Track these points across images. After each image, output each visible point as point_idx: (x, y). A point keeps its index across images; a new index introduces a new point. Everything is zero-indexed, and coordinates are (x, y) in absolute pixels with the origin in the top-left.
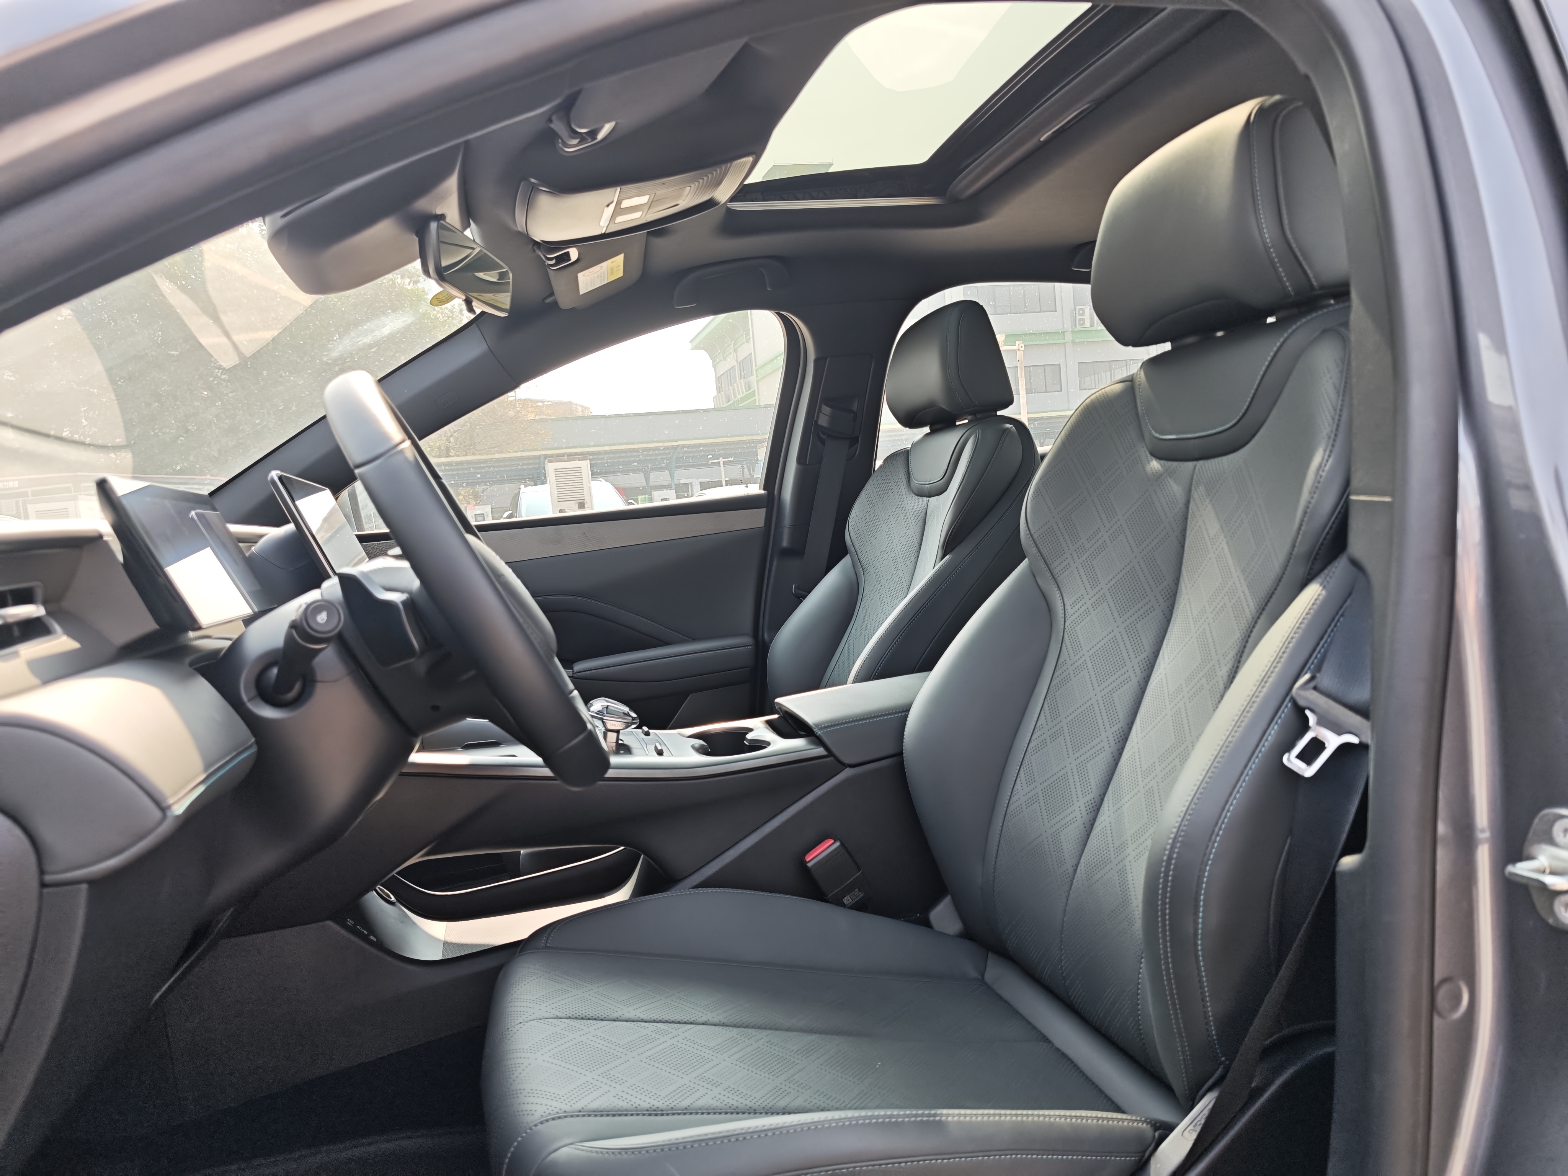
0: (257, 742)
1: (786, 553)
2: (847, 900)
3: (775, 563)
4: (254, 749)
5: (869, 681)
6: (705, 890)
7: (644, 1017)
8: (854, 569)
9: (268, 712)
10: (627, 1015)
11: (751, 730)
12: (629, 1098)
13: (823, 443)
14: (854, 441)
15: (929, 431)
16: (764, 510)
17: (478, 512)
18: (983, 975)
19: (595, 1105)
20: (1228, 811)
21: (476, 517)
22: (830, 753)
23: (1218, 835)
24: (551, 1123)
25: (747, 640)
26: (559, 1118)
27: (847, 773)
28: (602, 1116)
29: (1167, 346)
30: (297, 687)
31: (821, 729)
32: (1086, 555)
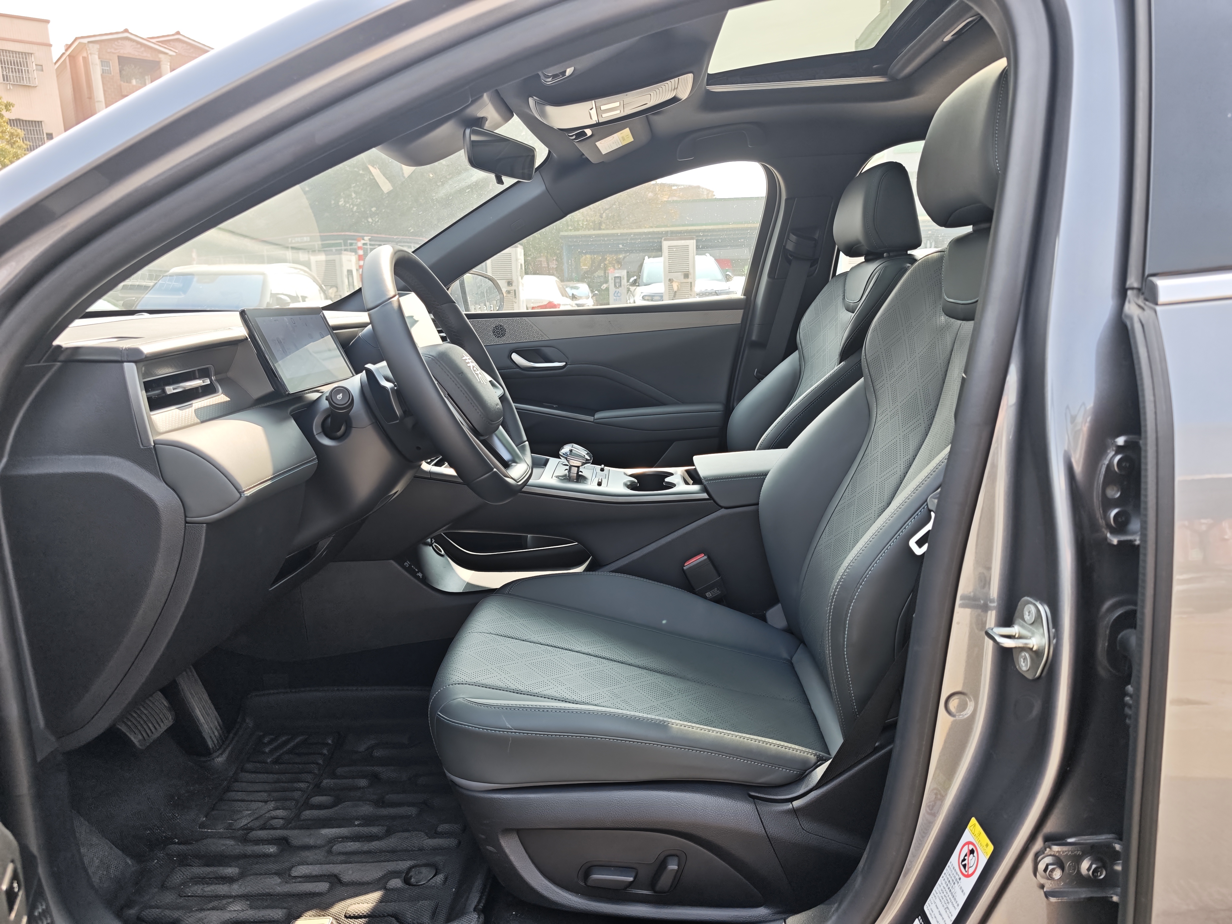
0: (318, 458)
1: (755, 345)
2: (708, 594)
3: (746, 352)
4: (316, 461)
5: (769, 449)
6: (617, 574)
7: (542, 642)
8: (800, 362)
9: (326, 442)
10: (532, 639)
11: (672, 474)
12: (506, 681)
13: (789, 262)
14: (814, 262)
15: (864, 260)
16: (742, 311)
17: (617, 275)
18: (792, 658)
19: (484, 682)
20: (870, 570)
21: (615, 279)
22: (711, 497)
23: (861, 584)
24: (457, 685)
25: (719, 407)
26: (462, 684)
27: (723, 512)
28: (486, 687)
29: (969, 229)
30: (343, 428)
31: (707, 480)
32: (895, 379)
